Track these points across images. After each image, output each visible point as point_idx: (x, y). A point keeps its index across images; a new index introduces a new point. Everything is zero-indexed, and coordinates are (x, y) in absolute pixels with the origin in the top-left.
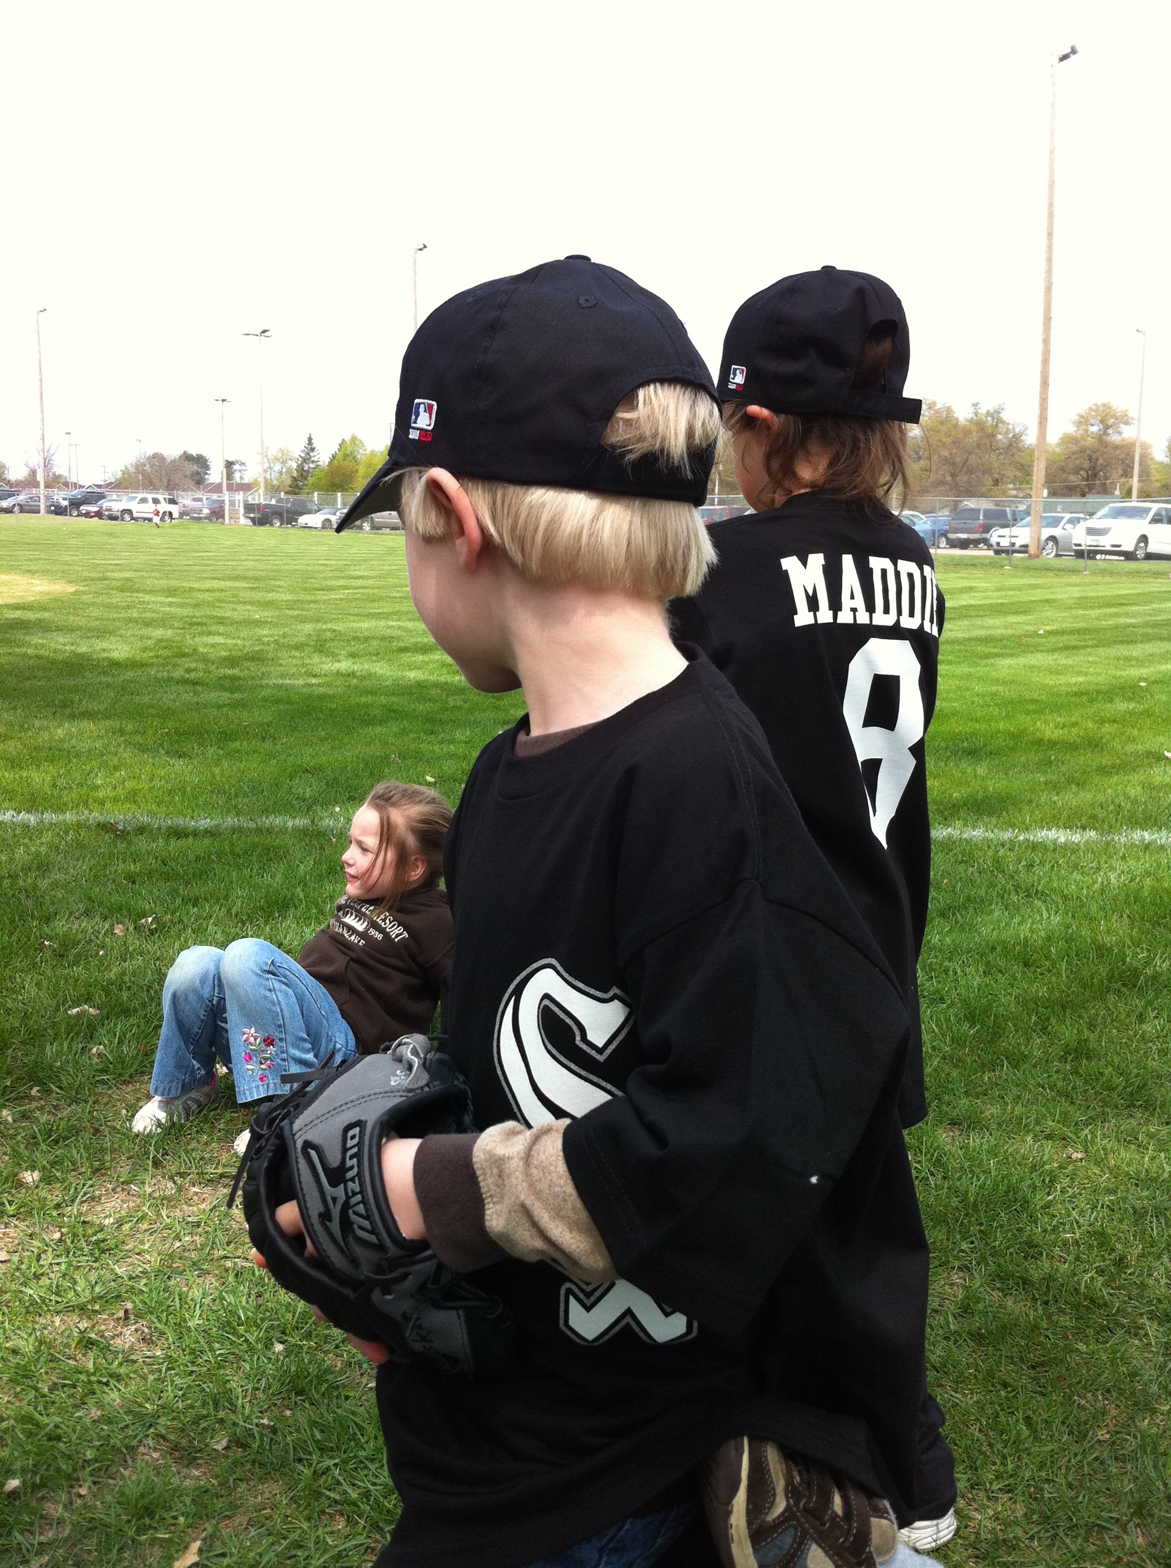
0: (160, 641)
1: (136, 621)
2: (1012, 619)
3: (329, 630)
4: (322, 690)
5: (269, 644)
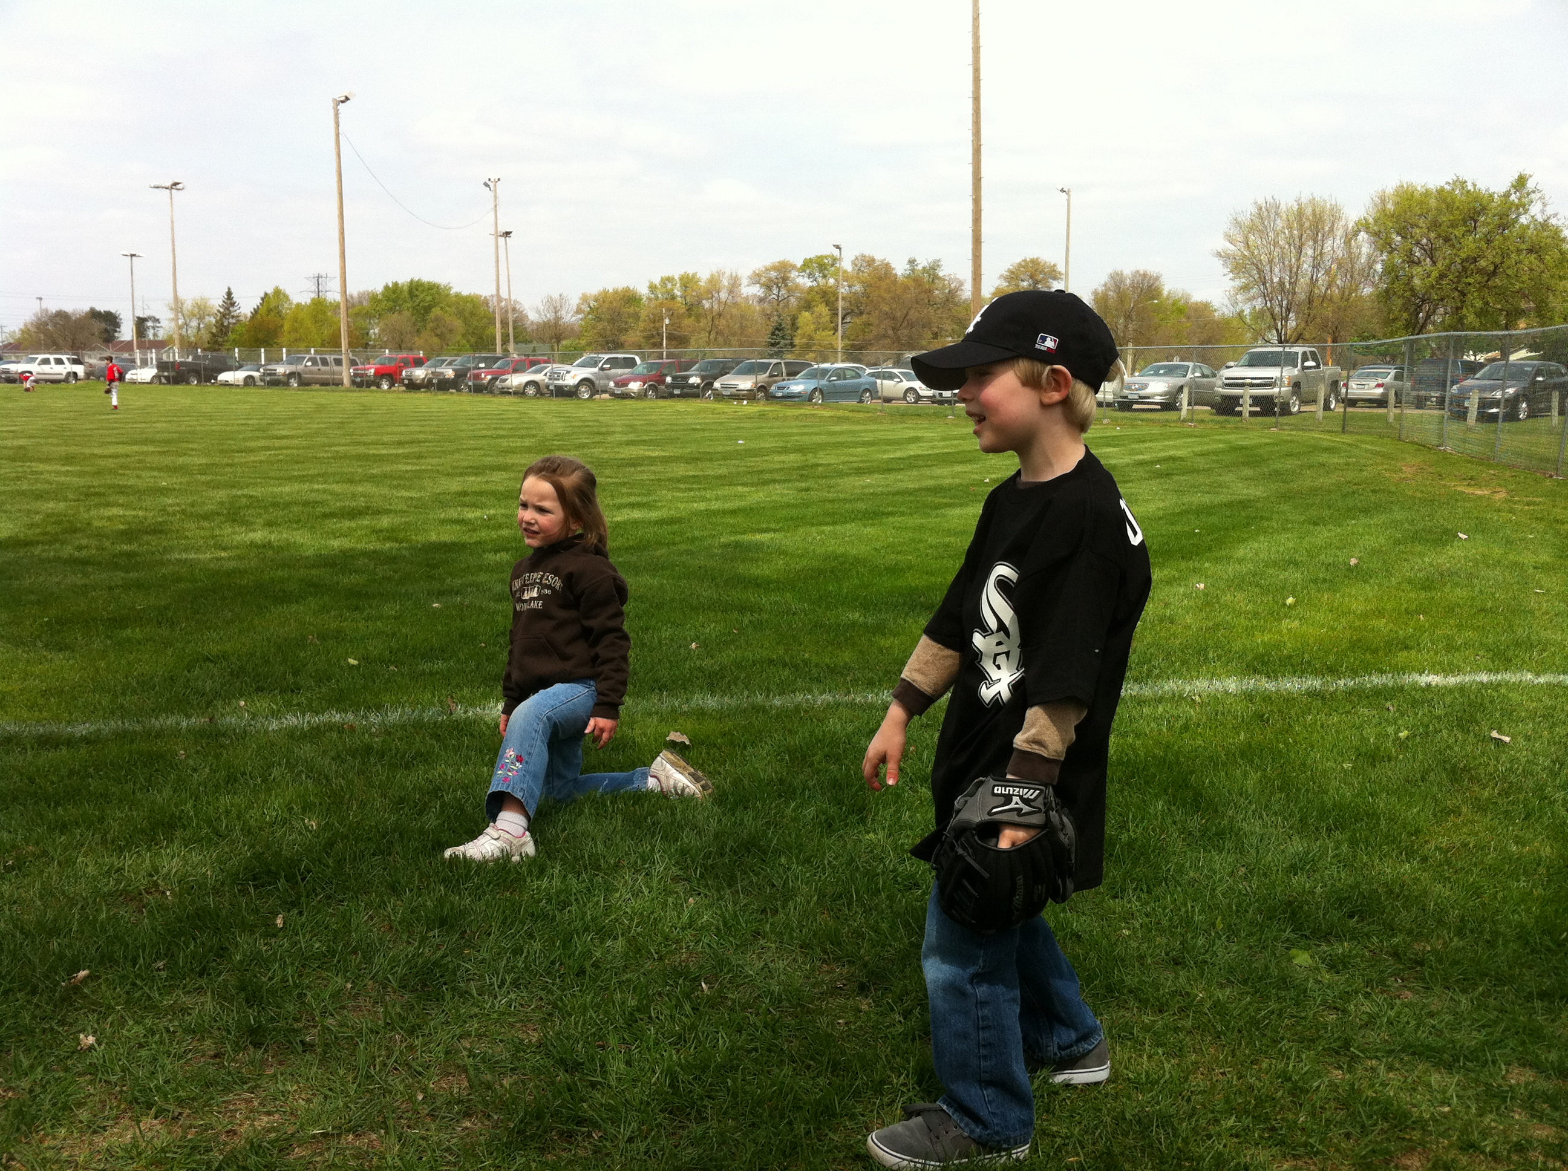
0: (48, 515)
1: (23, 494)
2: (959, 468)
3: (245, 496)
4: (233, 564)
5: (174, 514)
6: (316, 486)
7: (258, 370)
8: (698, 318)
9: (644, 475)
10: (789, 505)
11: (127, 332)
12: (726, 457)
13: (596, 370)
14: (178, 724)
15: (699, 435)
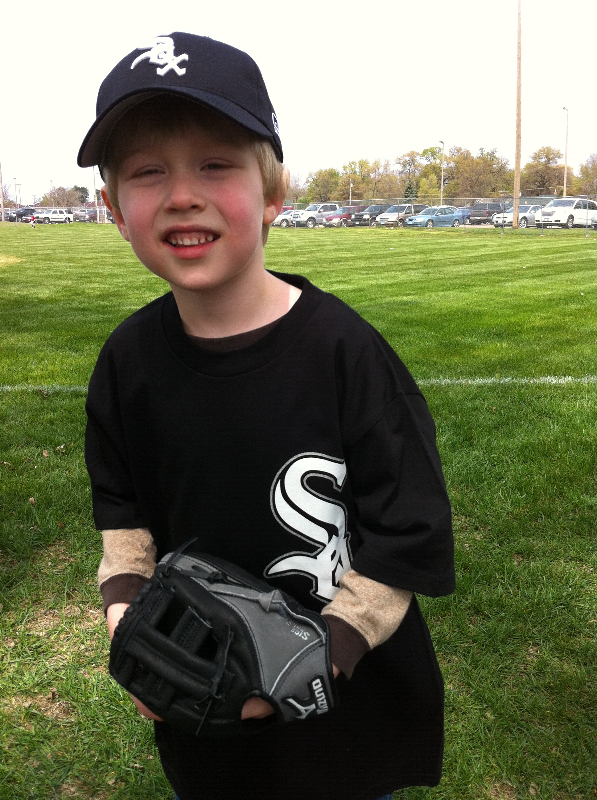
0: (65, 287)
1: (52, 277)
2: (508, 261)
5: (122, 287)
8: (368, 183)
9: (343, 266)
10: (418, 282)
11: (92, 197)
12: (384, 256)
13: (317, 212)
15: (369, 245)
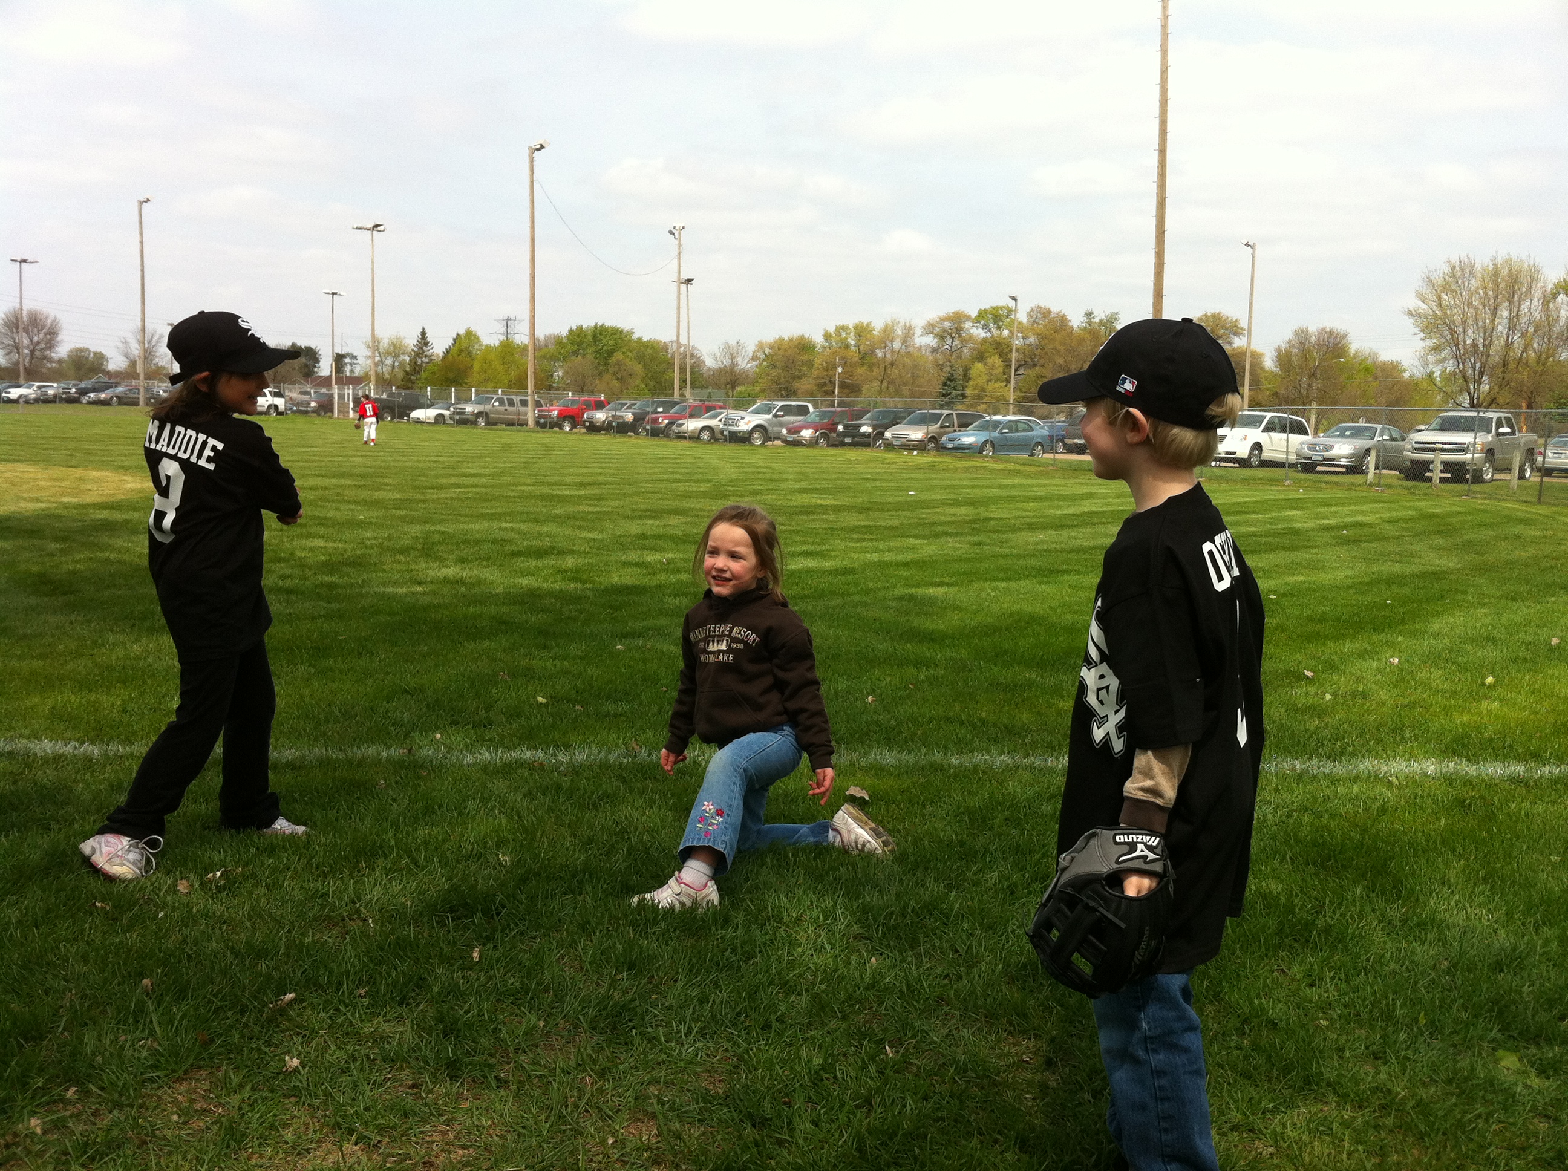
3: (439, 532)
4: (427, 599)
5: (372, 548)
6: (504, 525)
7: (448, 409)
8: (871, 367)
9: (816, 523)
10: (960, 560)
11: (325, 367)
12: (898, 507)
13: (770, 416)
14: (379, 754)
15: (868, 485)
